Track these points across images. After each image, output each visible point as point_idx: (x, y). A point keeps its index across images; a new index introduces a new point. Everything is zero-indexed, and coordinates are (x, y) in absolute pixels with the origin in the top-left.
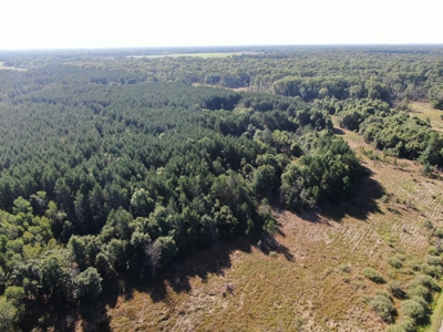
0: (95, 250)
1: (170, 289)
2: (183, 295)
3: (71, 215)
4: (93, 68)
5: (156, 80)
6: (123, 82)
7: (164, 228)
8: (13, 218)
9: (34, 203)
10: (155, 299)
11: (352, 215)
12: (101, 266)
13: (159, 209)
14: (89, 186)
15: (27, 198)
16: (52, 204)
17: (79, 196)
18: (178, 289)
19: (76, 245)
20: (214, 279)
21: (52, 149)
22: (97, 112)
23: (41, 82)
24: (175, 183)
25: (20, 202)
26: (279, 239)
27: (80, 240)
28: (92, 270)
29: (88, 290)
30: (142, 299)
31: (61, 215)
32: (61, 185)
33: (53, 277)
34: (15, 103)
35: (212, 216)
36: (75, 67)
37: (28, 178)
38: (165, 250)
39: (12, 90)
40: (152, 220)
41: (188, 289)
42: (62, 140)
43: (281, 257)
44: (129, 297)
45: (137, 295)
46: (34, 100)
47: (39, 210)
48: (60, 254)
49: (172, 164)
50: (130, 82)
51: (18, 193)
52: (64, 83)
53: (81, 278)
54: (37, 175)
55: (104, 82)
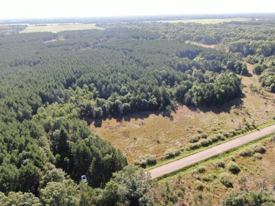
0: (103, 103)
1: (123, 120)
2: (127, 122)
3: (100, 93)
4: (135, 30)
5: (165, 38)
6: (147, 39)
7: (129, 101)
8: (82, 90)
9: (90, 87)
10: (117, 121)
11: (213, 111)
12: (104, 109)
13: (129, 94)
14: (108, 83)
15: (88, 85)
16: (95, 88)
17: (104, 86)
18: (126, 120)
19: (98, 101)
20: (139, 120)
21: (100, 69)
22: (126, 55)
23: (108, 37)
24: (138, 86)
25: (85, 86)
26: (172, 114)
27: (100, 100)
28: (100, 108)
29: (98, 113)
30: (114, 121)
31: (97, 92)
32: (99, 82)
33: (89, 108)
34: (94, 48)
35: (148, 100)
36: (127, 28)
37: (89, 78)
38: (126, 108)
39: (95, 41)
40: (125, 97)
41: (129, 121)
42: (105, 66)
43: (169, 119)
44: (110, 119)
45: (113, 119)
46: (102, 47)
47: (91, 89)
48: (93, 103)
49: (141, 80)
50: (151, 39)
51: (85, 83)
52: (119, 38)
53: (96, 109)
54: (93, 78)
55: (138, 38)
